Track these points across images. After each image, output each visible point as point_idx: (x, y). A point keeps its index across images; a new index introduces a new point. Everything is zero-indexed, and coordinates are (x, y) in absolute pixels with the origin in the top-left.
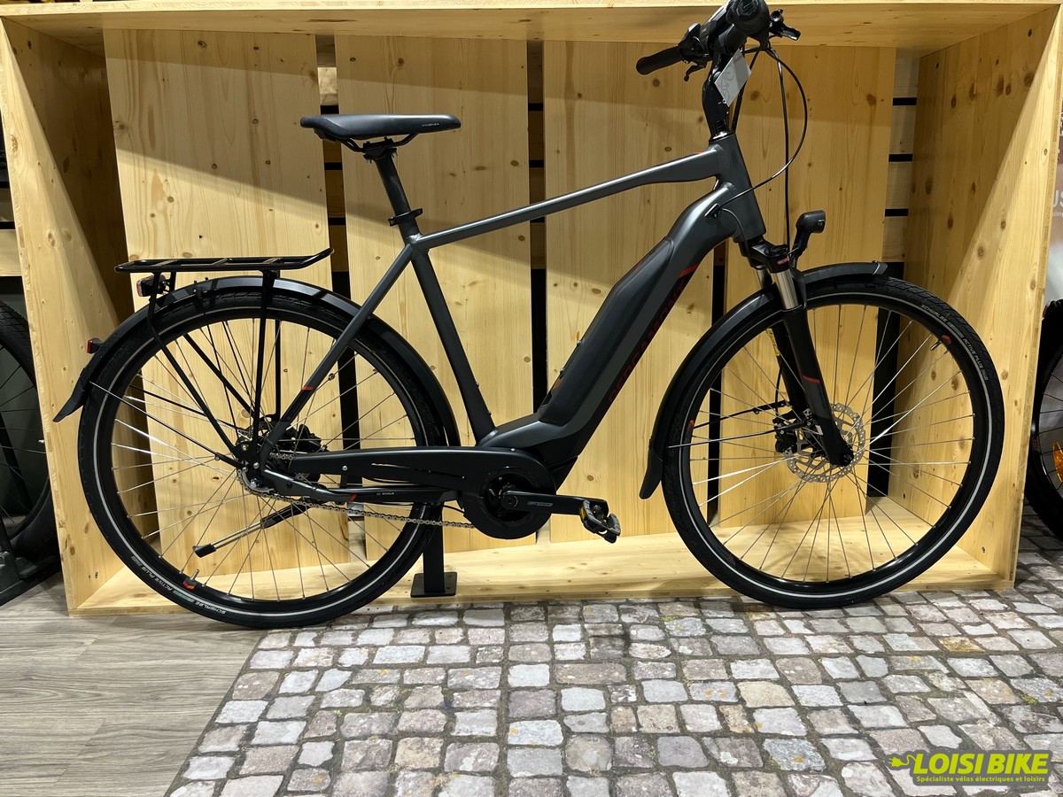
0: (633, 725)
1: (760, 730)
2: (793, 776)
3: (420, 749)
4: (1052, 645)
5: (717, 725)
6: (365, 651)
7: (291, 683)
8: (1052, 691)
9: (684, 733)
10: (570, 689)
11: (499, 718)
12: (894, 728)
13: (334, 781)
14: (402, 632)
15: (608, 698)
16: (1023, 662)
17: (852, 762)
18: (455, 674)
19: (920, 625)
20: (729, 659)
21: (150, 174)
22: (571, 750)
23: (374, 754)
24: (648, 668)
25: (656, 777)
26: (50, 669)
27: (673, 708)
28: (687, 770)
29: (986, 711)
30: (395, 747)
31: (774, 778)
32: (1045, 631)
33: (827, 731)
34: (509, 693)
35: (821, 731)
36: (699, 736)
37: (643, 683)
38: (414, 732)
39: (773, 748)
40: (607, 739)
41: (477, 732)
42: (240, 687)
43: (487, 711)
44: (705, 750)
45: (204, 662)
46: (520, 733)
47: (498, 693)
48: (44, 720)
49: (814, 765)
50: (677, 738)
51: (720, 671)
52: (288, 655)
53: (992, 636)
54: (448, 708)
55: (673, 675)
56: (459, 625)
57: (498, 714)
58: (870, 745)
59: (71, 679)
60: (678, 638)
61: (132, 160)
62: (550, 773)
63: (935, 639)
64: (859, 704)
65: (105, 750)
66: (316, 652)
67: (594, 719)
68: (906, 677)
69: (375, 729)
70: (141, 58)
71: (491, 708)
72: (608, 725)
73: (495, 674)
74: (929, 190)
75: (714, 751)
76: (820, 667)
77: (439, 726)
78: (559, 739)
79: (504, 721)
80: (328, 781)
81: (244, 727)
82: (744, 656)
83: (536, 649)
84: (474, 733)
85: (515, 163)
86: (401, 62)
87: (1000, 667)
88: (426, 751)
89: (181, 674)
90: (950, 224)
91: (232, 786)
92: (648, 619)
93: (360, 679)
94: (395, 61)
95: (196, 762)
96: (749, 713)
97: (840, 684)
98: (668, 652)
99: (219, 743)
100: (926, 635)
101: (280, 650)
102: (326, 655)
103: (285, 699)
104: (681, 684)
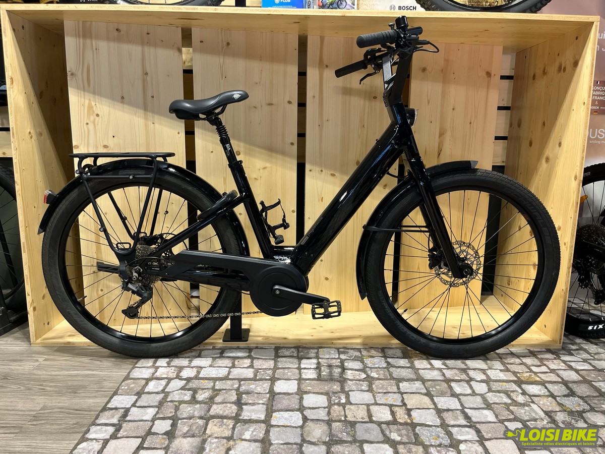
0: (343, 416)
1: (414, 421)
2: (431, 448)
3: (221, 426)
4: (580, 378)
5: (390, 418)
6: (195, 370)
7: (152, 386)
8: (580, 405)
9: (371, 421)
10: (308, 395)
11: (267, 410)
12: (490, 422)
13: (170, 442)
14: (217, 360)
15: (329, 400)
16: (564, 387)
17: (466, 441)
18: (244, 384)
19: (507, 365)
20: (399, 381)
21: (87, 102)
22: (307, 429)
23: (194, 428)
24: (353, 384)
25: (354, 446)
26: (18, 374)
27: (366, 407)
28: (372, 442)
29: (542, 415)
30: (207, 424)
31: (421, 449)
32: (577, 371)
33: (452, 423)
34: (274, 396)
35: (449, 423)
36: (379, 424)
37: (349, 392)
38: (218, 416)
39: (421, 431)
40: (328, 423)
41: (254, 417)
42: (123, 388)
43: (261, 405)
44: (382, 432)
45: (104, 373)
46: (279, 418)
47: (268, 395)
48: (12, 402)
49: (444, 442)
50: (367, 425)
51: (393, 387)
52: (152, 370)
53: (547, 372)
54: (239, 403)
55: (367, 389)
56: (249, 357)
57: (267, 407)
58: (476, 432)
59: (29, 380)
60: (371, 368)
61: (77, 94)
62: (293, 442)
63: (515, 373)
64: (471, 409)
65: (44, 420)
66: (168, 369)
67: (321, 412)
68: (498, 394)
69: (197, 414)
70: (84, 37)
71: (263, 404)
72: (329, 416)
73: (266, 385)
74: (519, 125)
75: (387, 433)
76: (451, 388)
77: (233, 413)
78: (300, 423)
79: (270, 412)
80: (167, 442)
81: (123, 410)
82: (408, 379)
83: (291, 372)
84: (252, 418)
85: (290, 102)
86: (228, 44)
87: (551, 390)
88: (224, 427)
89: (90, 379)
90: (531, 144)
91: (113, 443)
92: (355, 357)
93: (191, 385)
94: (225, 44)
95: (93, 429)
96: (409, 411)
97: (461, 397)
98: (365, 376)
99: (108, 418)
100: (510, 371)
101: (147, 367)
102: (173, 371)
103: (147, 395)
104: (371, 394)
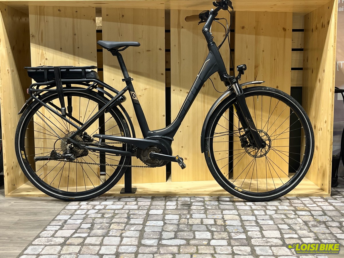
0: (186, 222)
1: (226, 224)
2: (232, 233)
3: (118, 226)
4: (334, 209)
5: (213, 223)
6: (103, 206)
7: (78, 212)
8: (326, 219)
9: (202, 224)
10: (169, 215)
11: (144, 220)
12: (269, 225)
13: (91, 231)
14: (116, 202)
15: (180, 217)
16: (321, 212)
17: (252, 231)
18: (132, 211)
19: (292, 204)
20: (223, 210)
21: (41, 51)
22: (165, 227)
23: (104, 226)
24: (196, 211)
25: (190, 232)
27: (200, 219)
28: (200, 231)
29: (302, 222)
30: (110, 225)
31: (226, 233)
32: (334, 206)
33: (248, 225)
34: (149, 215)
35: (246, 225)
36: (206, 225)
37: (193, 214)
38: (117, 223)
39: (229, 228)
40: (177, 225)
41: (136, 223)
42: (62, 212)
43: (140, 219)
44: (207, 228)
45: (51, 207)
46: (150, 223)
47: (145, 215)
49: (240, 231)
50: (199, 225)
51: (219, 212)
52: (79, 206)
53: (315, 207)
54: (129, 218)
55: (203, 213)
56: (136, 200)
58: (260, 228)
59: (8, 210)
60: (208, 205)
61: (35, 47)
62: (157, 231)
63: (295, 207)
64: (261, 220)
65: (21, 224)
66: (87, 206)
67: (175, 221)
68: (280, 215)
69: (105, 222)
70: (40, 14)
71: (142, 218)
72: (179, 222)
73: (145, 211)
74: (307, 61)
75: (210, 228)
76: (253, 212)
77: (125, 221)
78: (162, 225)
79: (146, 220)
80: (89, 231)
81: (64, 221)
82: (229, 209)
83: (160, 207)
84: (135, 223)
85: (160, 49)
86: (123, 16)
87: (313, 213)
88: (120, 226)
89: (43, 210)
90: (312, 71)
91: (60, 231)
92: (200, 201)
93: (101, 212)
94: (121, 16)
95: (48, 227)
96: (225, 221)
97: (257, 216)
98: (204, 208)
99: (56, 223)
100: (293, 206)
101: (75, 205)
102: (90, 207)
103: (77, 215)
104: (205, 215)
